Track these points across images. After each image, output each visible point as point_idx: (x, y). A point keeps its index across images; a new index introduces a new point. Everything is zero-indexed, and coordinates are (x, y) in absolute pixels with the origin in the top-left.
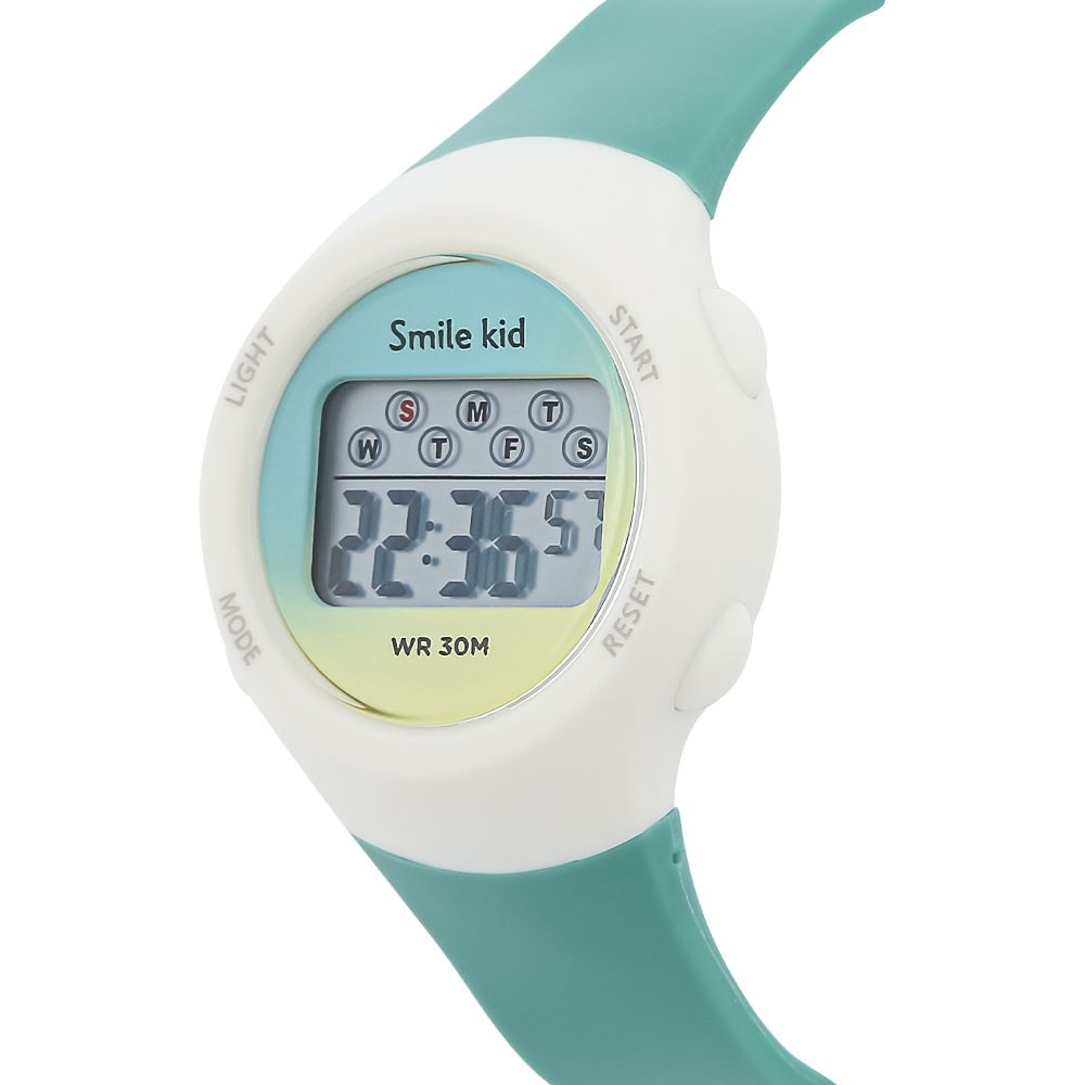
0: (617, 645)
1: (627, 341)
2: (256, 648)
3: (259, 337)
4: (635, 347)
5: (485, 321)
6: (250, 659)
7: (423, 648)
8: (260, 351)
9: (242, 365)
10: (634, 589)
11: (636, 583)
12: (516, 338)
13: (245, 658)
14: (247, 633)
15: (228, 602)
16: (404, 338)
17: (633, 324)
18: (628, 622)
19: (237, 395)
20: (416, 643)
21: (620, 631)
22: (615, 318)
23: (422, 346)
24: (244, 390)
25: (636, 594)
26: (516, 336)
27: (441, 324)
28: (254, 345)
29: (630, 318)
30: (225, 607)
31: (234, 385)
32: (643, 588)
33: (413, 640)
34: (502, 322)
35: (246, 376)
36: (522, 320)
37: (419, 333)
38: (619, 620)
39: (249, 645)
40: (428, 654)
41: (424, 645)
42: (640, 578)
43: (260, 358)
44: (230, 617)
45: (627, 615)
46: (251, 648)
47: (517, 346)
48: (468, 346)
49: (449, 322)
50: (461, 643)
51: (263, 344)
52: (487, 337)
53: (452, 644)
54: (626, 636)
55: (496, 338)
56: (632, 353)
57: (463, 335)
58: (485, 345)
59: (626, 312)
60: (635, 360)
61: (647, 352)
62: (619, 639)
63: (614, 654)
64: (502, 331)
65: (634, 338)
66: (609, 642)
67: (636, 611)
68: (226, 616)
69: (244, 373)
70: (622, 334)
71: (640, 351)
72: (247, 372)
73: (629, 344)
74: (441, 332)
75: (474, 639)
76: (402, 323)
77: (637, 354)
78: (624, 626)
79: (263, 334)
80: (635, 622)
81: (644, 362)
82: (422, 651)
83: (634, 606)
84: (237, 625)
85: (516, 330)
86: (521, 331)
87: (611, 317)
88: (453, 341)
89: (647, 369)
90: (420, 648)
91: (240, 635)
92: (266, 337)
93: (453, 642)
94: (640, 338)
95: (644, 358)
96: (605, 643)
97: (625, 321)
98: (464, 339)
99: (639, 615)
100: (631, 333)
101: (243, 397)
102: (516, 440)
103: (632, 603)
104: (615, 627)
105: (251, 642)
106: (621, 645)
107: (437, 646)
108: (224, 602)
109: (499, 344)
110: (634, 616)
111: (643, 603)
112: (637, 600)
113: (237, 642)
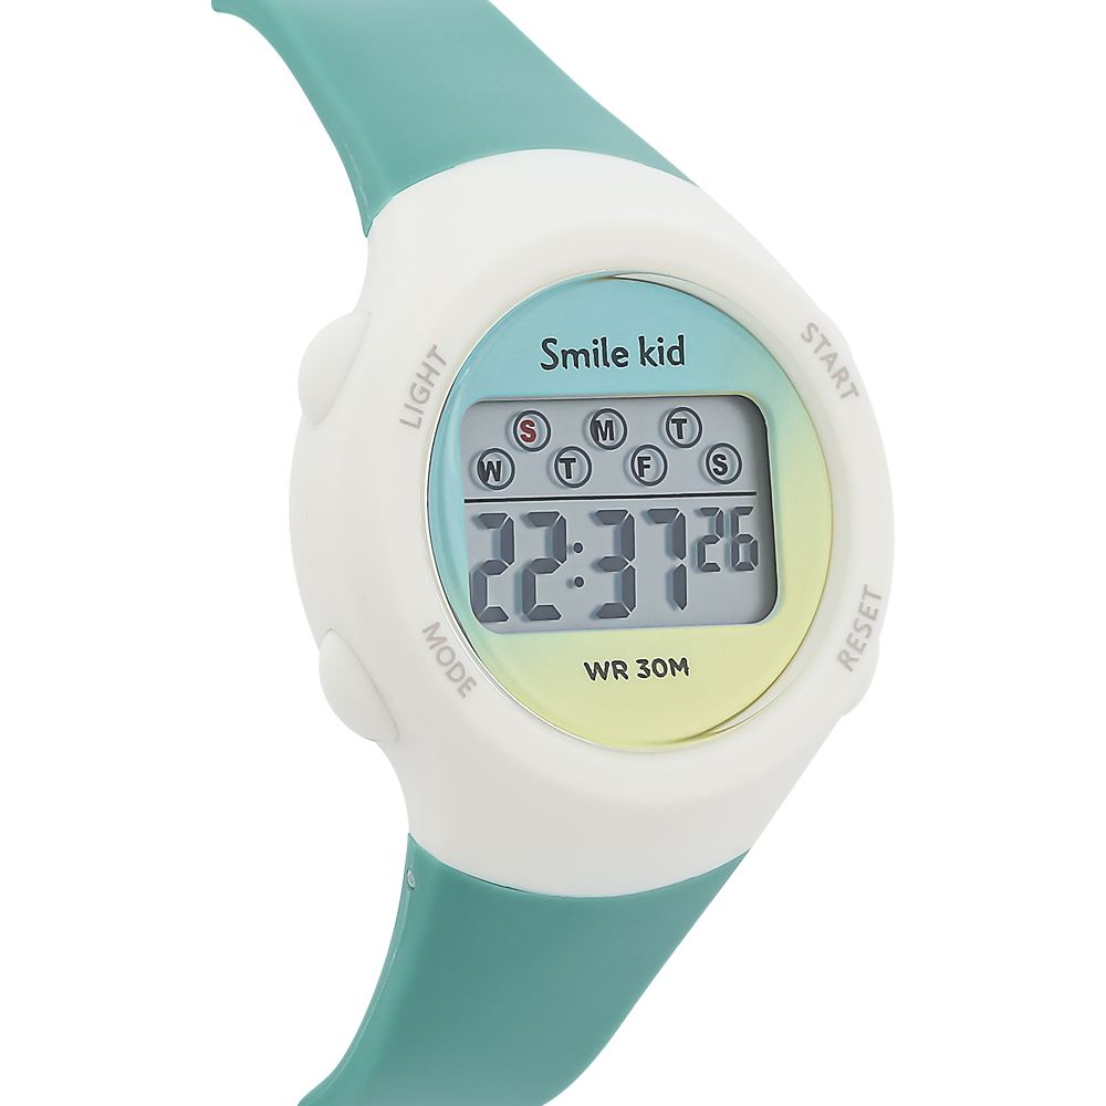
0: (853, 659)
1: (822, 359)
2: (470, 679)
3: (429, 357)
4: (831, 365)
5: (642, 339)
6: (465, 690)
7: (620, 671)
8: (432, 370)
9: (415, 385)
10: (862, 604)
11: (863, 598)
12: (676, 355)
13: (460, 690)
14: (459, 664)
15: (433, 633)
16: (557, 357)
17: (825, 342)
18: (861, 636)
19: (412, 417)
20: (611, 667)
21: (854, 646)
22: (807, 336)
23: (576, 365)
24: (421, 412)
25: (864, 609)
26: (676, 353)
27: (595, 342)
28: (425, 364)
29: (822, 335)
30: (430, 638)
31: (407, 406)
32: (870, 602)
33: (607, 663)
34: (660, 340)
35: (421, 397)
36: (681, 338)
37: (572, 351)
38: (851, 635)
39: (462, 677)
40: (627, 678)
41: (619, 668)
42: (866, 592)
43: (433, 378)
44: (436, 649)
45: (858, 630)
46: (464, 680)
47: (677, 363)
48: (626, 364)
49: (604, 340)
50: (658, 664)
51: (434, 363)
52: (645, 356)
53: (649, 666)
54: (861, 651)
55: (655, 355)
56: (829, 370)
57: (619, 353)
58: (643, 363)
59: (817, 329)
60: (833, 377)
61: (844, 369)
62: (853, 654)
63: (851, 670)
64: (661, 349)
65: (830, 356)
66: (844, 657)
67: (866, 625)
68: (432, 647)
69: (418, 395)
70: (816, 352)
71: (837, 367)
72: (421, 393)
73: (825, 362)
74: (596, 351)
75: (671, 660)
76: (554, 341)
77: (834, 370)
78: (857, 640)
79: (433, 353)
80: (867, 637)
81: (842, 380)
82: (619, 675)
83: (864, 621)
84: (445, 657)
85: (676, 348)
86: (681, 348)
87: (803, 336)
88: (609, 359)
89: (845, 387)
90: (616, 672)
91: (451, 666)
92: (436, 356)
93: (650, 663)
94: (835, 356)
95: (842, 375)
96: (839, 658)
97: (817, 339)
98: (620, 357)
99: (870, 629)
100: (825, 351)
101: (420, 419)
102: (649, 458)
103: (861, 617)
104: (848, 641)
105: (463, 672)
106: (857, 660)
107: (634, 669)
108: (428, 634)
109: (658, 363)
110: (866, 631)
111: (873, 618)
112: (866, 614)
113: (448, 674)
